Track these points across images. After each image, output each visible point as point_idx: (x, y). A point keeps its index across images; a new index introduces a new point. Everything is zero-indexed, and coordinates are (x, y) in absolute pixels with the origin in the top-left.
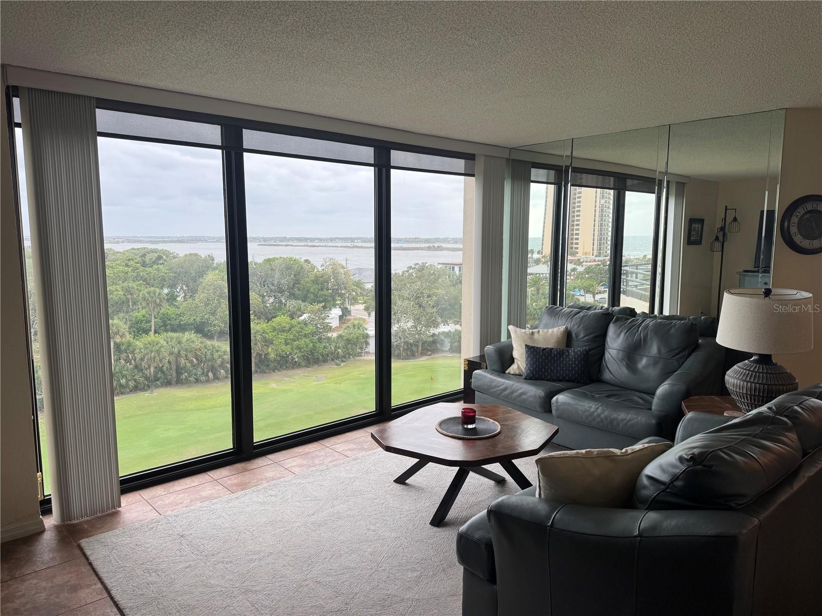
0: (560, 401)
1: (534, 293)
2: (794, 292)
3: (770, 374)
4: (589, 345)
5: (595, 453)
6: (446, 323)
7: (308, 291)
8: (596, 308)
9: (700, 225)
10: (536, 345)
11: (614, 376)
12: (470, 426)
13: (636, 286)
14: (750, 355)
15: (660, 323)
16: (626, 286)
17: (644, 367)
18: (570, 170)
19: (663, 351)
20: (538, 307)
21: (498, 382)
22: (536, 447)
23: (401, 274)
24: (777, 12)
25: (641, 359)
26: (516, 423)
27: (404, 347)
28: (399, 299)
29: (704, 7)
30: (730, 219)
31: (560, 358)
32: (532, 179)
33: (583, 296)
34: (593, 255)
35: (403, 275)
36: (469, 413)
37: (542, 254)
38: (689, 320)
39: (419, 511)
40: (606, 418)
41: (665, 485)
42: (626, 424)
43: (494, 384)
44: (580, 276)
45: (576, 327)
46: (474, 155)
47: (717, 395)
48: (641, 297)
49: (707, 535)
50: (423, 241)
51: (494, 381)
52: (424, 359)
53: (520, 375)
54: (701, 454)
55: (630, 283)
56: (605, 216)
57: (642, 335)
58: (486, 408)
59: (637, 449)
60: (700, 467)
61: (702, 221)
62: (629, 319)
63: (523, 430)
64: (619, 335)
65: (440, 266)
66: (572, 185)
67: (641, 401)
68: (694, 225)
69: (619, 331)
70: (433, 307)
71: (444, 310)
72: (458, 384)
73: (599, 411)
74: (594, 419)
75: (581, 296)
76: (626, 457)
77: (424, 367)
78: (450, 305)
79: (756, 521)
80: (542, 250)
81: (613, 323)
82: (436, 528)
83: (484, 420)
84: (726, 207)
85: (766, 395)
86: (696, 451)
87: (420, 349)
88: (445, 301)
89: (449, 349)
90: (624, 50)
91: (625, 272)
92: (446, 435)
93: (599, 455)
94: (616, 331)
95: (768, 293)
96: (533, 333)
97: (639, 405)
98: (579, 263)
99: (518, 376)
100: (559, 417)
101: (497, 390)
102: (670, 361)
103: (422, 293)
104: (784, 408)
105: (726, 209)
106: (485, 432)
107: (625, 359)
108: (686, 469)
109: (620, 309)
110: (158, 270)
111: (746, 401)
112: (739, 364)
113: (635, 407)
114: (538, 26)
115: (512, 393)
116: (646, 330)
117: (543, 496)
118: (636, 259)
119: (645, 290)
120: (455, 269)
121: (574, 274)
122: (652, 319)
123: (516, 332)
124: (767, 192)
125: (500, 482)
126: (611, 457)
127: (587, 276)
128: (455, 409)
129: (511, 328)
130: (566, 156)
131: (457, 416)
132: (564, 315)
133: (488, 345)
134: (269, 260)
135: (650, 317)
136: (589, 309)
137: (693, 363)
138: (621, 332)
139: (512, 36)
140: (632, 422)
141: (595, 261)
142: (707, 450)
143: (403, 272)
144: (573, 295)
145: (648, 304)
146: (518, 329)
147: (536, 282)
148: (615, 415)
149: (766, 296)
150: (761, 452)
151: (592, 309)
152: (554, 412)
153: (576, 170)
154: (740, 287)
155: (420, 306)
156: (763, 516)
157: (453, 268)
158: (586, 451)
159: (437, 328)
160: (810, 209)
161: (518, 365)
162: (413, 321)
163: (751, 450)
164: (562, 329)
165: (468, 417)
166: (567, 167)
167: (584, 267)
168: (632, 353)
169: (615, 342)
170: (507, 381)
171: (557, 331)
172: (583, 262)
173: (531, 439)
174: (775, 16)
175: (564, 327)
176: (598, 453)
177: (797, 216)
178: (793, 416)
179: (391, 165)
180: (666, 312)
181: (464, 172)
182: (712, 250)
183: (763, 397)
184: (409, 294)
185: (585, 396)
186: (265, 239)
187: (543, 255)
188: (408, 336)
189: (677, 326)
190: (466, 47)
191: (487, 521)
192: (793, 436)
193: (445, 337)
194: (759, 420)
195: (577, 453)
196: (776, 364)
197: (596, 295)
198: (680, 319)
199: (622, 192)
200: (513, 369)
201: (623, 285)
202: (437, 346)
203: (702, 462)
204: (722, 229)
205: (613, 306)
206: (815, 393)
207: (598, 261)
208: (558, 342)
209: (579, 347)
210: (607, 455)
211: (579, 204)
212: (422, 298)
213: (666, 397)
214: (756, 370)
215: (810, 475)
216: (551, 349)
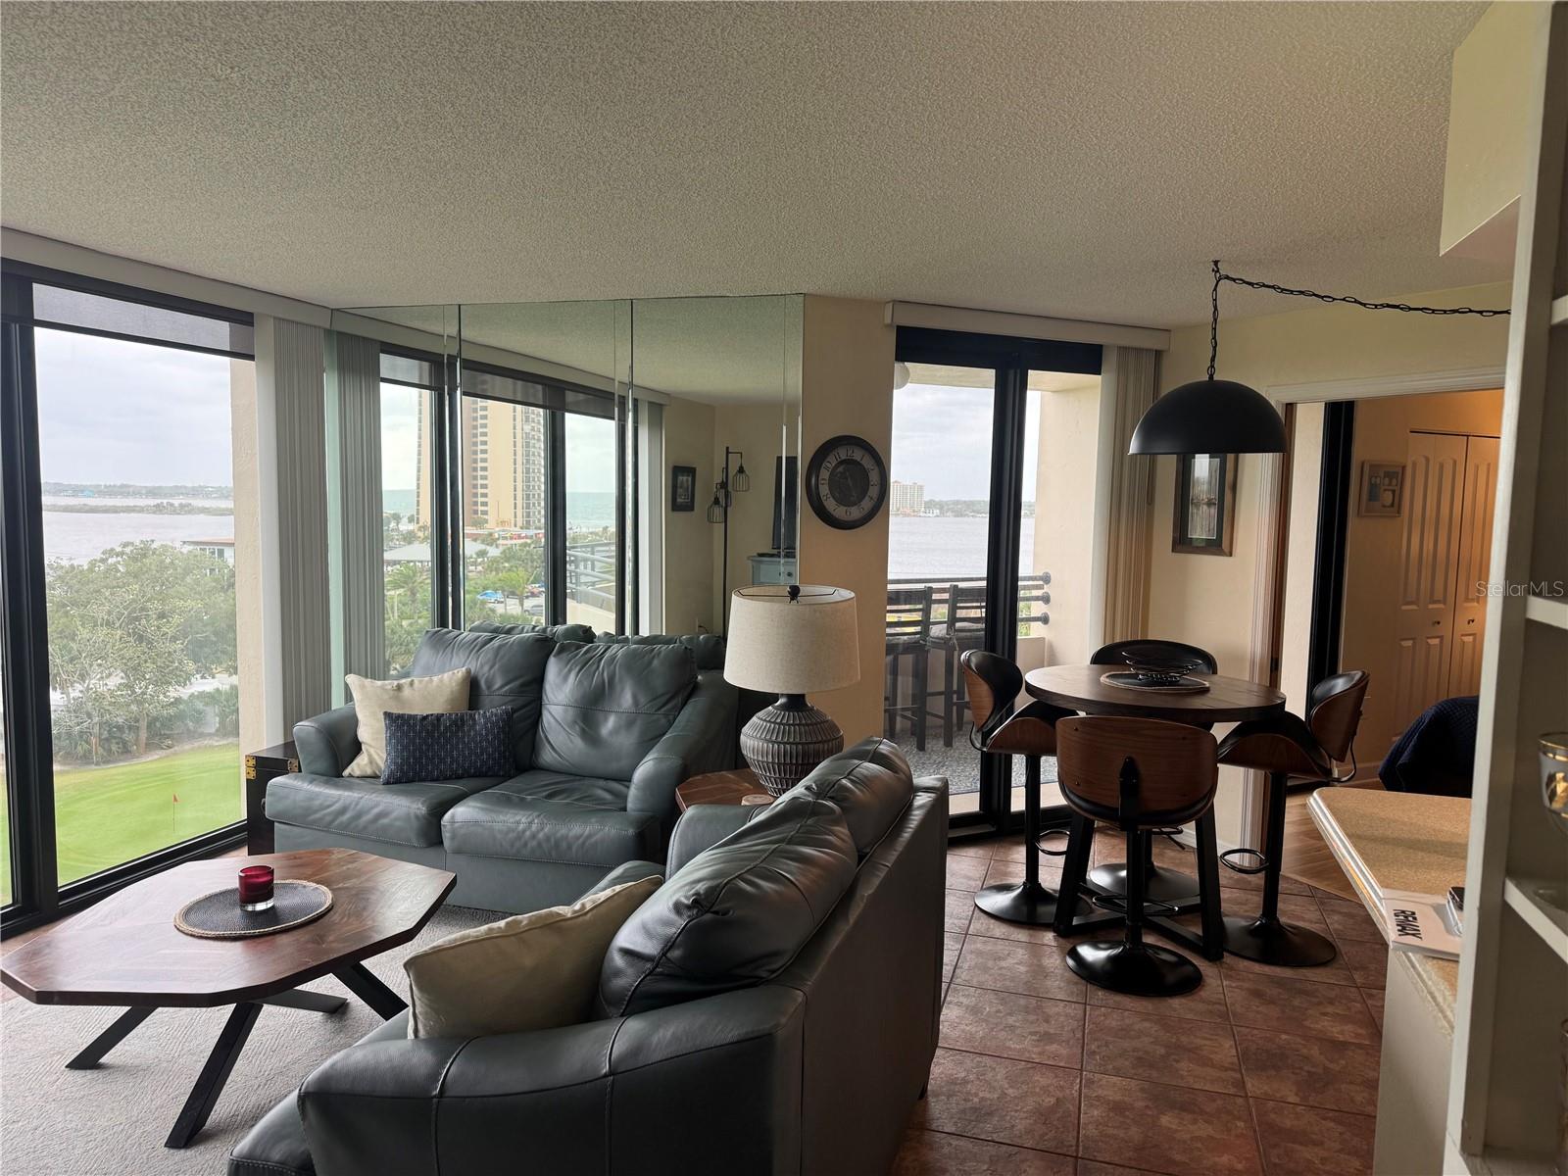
0: (458, 818)
1: (407, 599)
2: (830, 590)
3: (803, 725)
4: (510, 701)
5: (525, 922)
6: (206, 672)
8: (523, 628)
9: (690, 479)
10: (407, 712)
11: (559, 755)
12: (261, 907)
13: (593, 584)
14: (773, 697)
15: (635, 649)
16: (576, 584)
17: (611, 733)
18: (458, 364)
19: (642, 700)
20: (415, 627)
21: (328, 796)
22: (410, 925)
23: (86, 568)
24: (785, 130)
25: (606, 719)
26: (367, 880)
27: (101, 734)
28: (83, 625)
29: (674, 97)
30: (733, 469)
31: (457, 731)
32: (383, 375)
33: (502, 602)
34: (515, 526)
35: (91, 570)
36: (257, 876)
37: (418, 523)
38: (681, 642)
39: (138, 1121)
40: (548, 838)
41: (653, 961)
42: (584, 843)
43: (317, 803)
44: (494, 566)
45: (486, 668)
46: (252, 314)
47: (729, 769)
48: (601, 604)
49: (725, 1042)
50: (144, 492)
51: (318, 794)
52: (157, 757)
53: (375, 777)
54: (710, 891)
55: (583, 579)
56: (534, 455)
57: (605, 674)
58: (300, 858)
59: (603, 899)
60: (708, 916)
61: (691, 471)
62: (580, 647)
63: (382, 892)
64: (566, 678)
65: (186, 549)
66: (465, 393)
67: (608, 796)
68: (680, 478)
69: (566, 670)
70: (174, 639)
71: (201, 644)
72: (236, 811)
73: (534, 827)
74: (526, 844)
75: (499, 602)
76: (581, 919)
77: (157, 775)
78: (216, 633)
79: (799, 996)
80: (418, 513)
81: (554, 656)
82: (182, 1151)
83: (294, 887)
84: (727, 448)
85: (800, 762)
86: (701, 887)
87: (143, 735)
88: (205, 626)
89: (217, 731)
90: (543, 149)
91: (572, 558)
92: (201, 937)
93: (534, 926)
94: (560, 671)
95: (794, 593)
96: (399, 688)
97: (604, 804)
98: (490, 540)
99: (372, 780)
100: (458, 852)
101: (325, 815)
102: (655, 717)
103: (143, 609)
104: (828, 785)
105: (728, 453)
106: (296, 911)
107: (579, 722)
108: (686, 925)
109: (567, 629)
111: (773, 775)
112: (759, 714)
113: (599, 809)
114: (370, 68)
115: (359, 816)
116: (612, 666)
117: (422, 1033)
118: (591, 533)
119: (606, 590)
120: (225, 555)
121: (483, 562)
122: (621, 645)
123: (363, 687)
124: (784, 428)
125: (336, 1009)
126: (555, 925)
127: (507, 565)
128: (226, 872)
129: (352, 679)
130: (448, 336)
131: (229, 887)
132: (462, 645)
133: (301, 721)
135: (618, 642)
136: (509, 631)
137: (690, 716)
138: (570, 671)
139: (316, 78)
140: (593, 840)
141: (519, 537)
142: (719, 881)
143: (93, 564)
144: (483, 603)
145: (613, 616)
146: (368, 682)
147: (406, 580)
148: (563, 831)
149: (792, 599)
150: (799, 868)
151: (517, 630)
152: (447, 843)
153: (470, 365)
154: (753, 584)
155: (141, 639)
156: (809, 983)
157: (221, 553)
158: (507, 923)
159: (185, 684)
160: (843, 458)
161: (370, 756)
162: (122, 674)
163: (785, 867)
164: (460, 674)
165: (256, 886)
166: (452, 359)
167: (501, 549)
168: (589, 710)
169: (560, 690)
170: (346, 793)
171: (451, 679)
172: (498, 539)
173: (398, 911)
174: (783, 136)
175: (464, 669)
176: (531, 921)
177: (827, 468)
178: (840, 795)
179: (35, 318)
180: (645, 631)
181: (228, 349)
182: (710, 521)
183: (797, 764)
184: (109, 613)
185: (507, 802)
187: (421, 524)
188: (110, 708)
189: (662, 654)
190: (210, 81)
191: (300, 1118)
192: (842, 830)
193: (206, 704)
194: (795, 810)
195: (490, 929)
196: (812, 709)
197: (525, 601)
198: (667, 641)
199: (558, 413)
200: (359, 766)
201: (571, 582)
202: (186, 725)
203: (711, 907)
204: (724, 485)
205: (555, 623)
206: (868, 752)
207: (526, 537)
208: (452, 701)
209: (494, 707)
210: (548, 922)
211: (485, 430)
212: (144, 622)
213: (650, 783)
214: (784, 721)
215: (870, 892)
216: (439, 717)
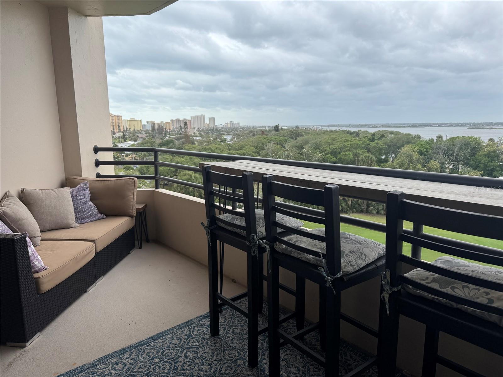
7: (480, 162)
110: (377, 144)
134: (453, 138)
186: (475, 124)
